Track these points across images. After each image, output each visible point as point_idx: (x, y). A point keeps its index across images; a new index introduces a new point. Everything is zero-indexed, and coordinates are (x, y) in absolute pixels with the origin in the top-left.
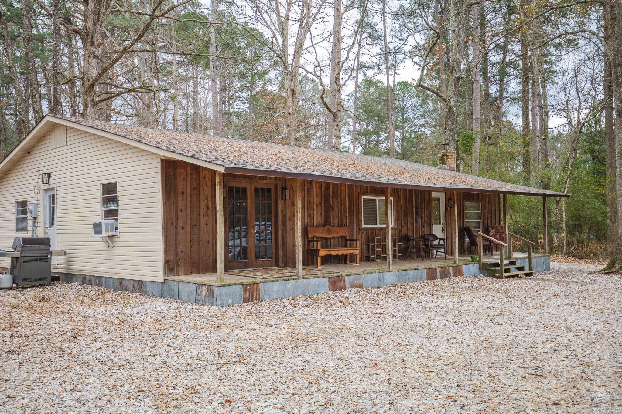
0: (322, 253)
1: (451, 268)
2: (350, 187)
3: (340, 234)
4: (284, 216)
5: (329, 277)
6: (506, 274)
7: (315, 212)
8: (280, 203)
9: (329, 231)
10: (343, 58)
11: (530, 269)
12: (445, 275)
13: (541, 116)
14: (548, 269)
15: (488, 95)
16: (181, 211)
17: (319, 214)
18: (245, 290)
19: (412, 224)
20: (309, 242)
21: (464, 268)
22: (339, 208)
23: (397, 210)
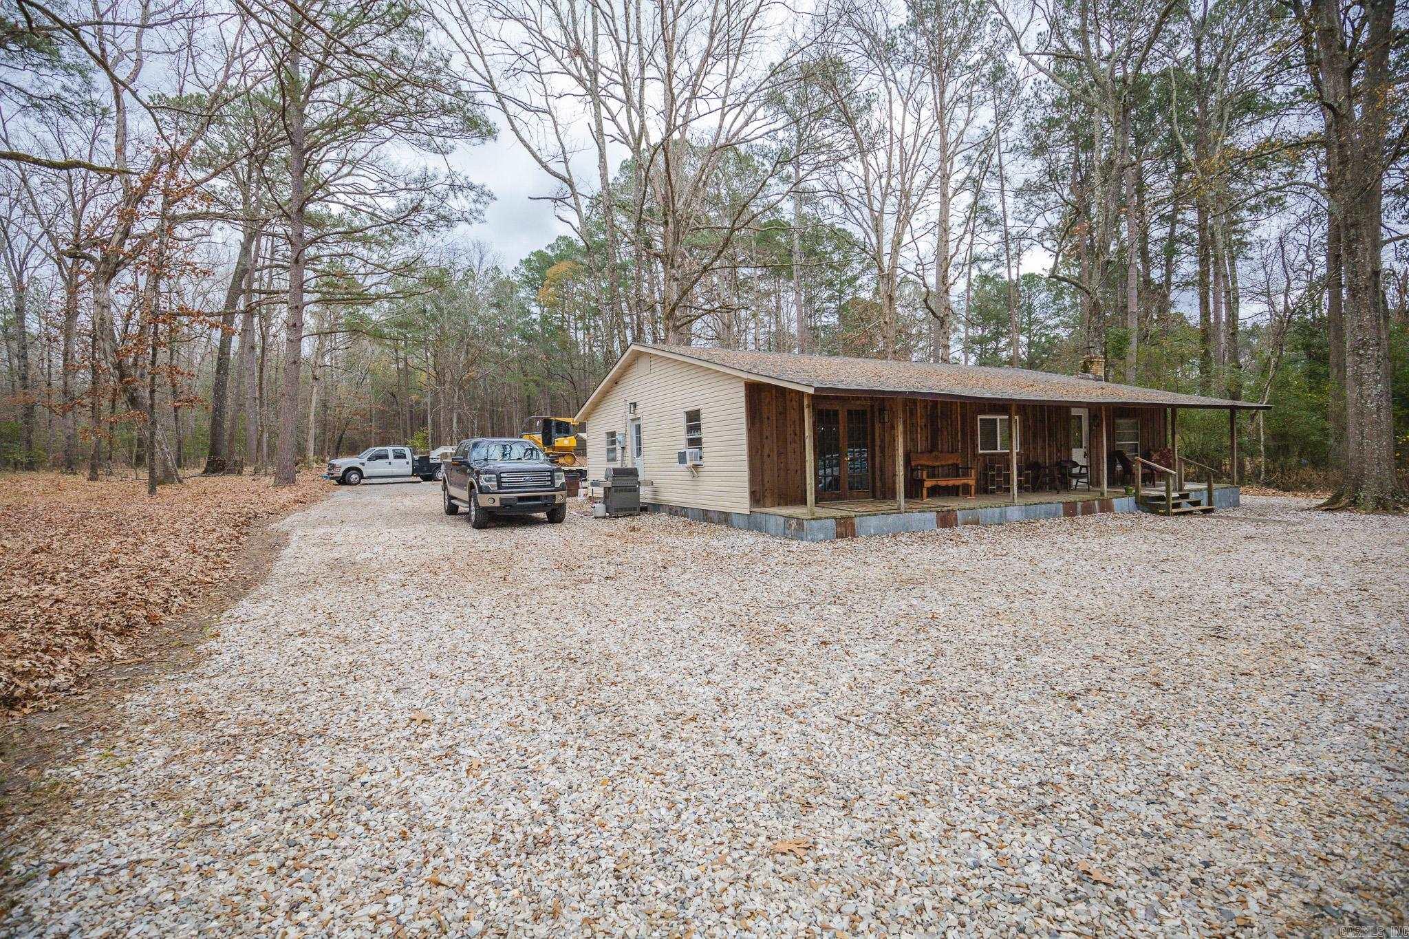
0: (928, 483)
1: (1096, 502)
2: (963, 405)
3: (950, 462)
4: (882, 441)
5: (938, 512)
6: (1174, 511)
7: (919, 436)
8: (877, 426)
9: (936, 458)
10: (951, 253)
11: (1210, 503)
12: (1088, 510)
13: (1228, 303)
14: (1236, 504)
15: (1148, 281)
16: (767, 437)
17: (924, 438)
18: (838, 524)
19: (1043, 448)
20: (912, 470)
21: (1115, 502)
22: (949, 430)
23: (1024, 432)
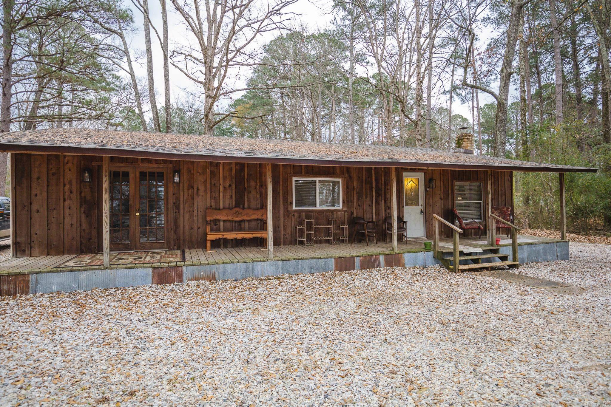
0: (212, 237)
1: (381, 258)
3: (254, 217)
4: (178, 199)
5: (154, 268)
6: (462, 267)
7: (221, 194)
8: (171, 186)
9: (237, 214)
11: (514, 259)
12: (367, 265)
14: (566, 256)
16: (36, 195)
17: (228, 196)
19: (371, 206)
21: (406, 257)
22: (258, 190)
23: (348, 192)
